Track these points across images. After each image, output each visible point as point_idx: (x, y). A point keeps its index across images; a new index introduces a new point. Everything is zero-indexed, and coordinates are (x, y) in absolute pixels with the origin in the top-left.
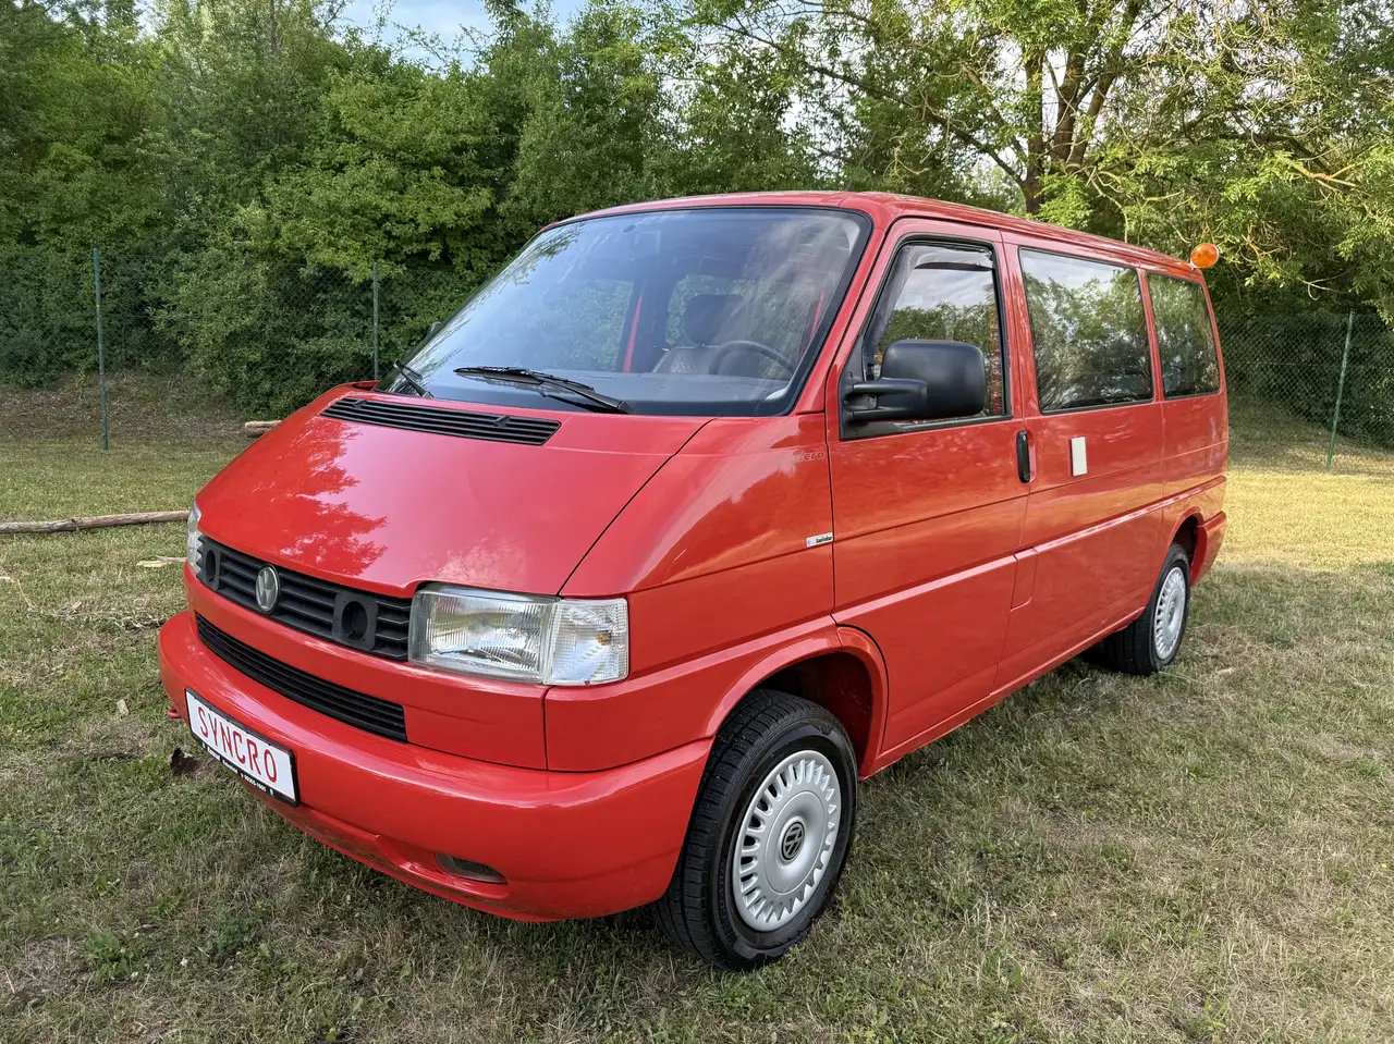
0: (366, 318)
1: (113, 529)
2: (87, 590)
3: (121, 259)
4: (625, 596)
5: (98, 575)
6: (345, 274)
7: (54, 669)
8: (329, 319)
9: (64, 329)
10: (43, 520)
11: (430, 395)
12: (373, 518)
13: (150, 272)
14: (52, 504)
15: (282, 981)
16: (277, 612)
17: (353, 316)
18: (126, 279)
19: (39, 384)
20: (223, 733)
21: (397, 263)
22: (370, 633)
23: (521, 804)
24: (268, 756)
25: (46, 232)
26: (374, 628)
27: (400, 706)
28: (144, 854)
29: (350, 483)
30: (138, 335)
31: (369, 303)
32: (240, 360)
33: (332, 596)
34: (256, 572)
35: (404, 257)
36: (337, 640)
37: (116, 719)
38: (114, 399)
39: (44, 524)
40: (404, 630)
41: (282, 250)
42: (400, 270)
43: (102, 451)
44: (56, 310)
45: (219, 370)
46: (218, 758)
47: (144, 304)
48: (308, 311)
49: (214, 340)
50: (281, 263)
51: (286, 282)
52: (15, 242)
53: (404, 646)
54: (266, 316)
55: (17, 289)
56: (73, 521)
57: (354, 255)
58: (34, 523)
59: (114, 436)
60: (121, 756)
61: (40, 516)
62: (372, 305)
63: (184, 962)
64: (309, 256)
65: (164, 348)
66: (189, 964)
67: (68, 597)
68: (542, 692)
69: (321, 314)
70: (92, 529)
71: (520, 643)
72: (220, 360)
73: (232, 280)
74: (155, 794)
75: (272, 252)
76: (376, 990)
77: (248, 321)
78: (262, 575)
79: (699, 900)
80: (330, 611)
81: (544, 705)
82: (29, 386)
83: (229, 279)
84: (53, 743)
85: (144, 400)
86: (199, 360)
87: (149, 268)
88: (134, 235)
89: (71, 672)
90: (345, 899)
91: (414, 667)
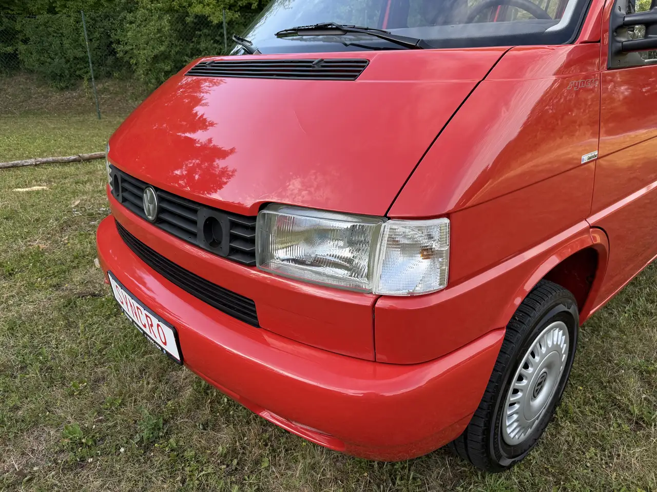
0: (220, 44)
1: (100, 160)
2: (84, 193)
3: (98, 19)
4: (447, 215)
5: (90, 185)
6: (209, 20)
7: (63, 239)
8: (203, 45)
9: (75, 58)
10: (66, 156)
11: (259, 53)
12: (226, 147)
13: (113, 26)
14: (71, 148)
15: (185, 466)
16: (158, 221)
17: (214, 43)
18: (102, 30)
19: (67, 87)
20: (131, 306)
21: (235, 11)
22: (225, 244)
23: (351, 392)
24: (159, 328)
25: (60, 6)
26: (228, 238)
27: (252, 300)
28: (103, 363)
29: (212, 124)
30: (110, 60)
31: (222, 35)
32: (161, 70)
33: (195, 211)
34: (142, 190)
35: (239, 8)
36: (201, 246)
37: (93, 271)
38: (103, 94)
39: (66, 158)
40: (252, 241)
41: (177, 7)
42: (237, 15)
43: (98, 120)
44: (70, 49)
45: (151, 76)
46: (131, 320)
47: (112, 43)
48: (193, 42)
49: (147, 60)
50: (176, 16)
51: (180, 26)
52: (46, 13)
53: (252, 254)
54: (171, 45)
55: (51, 38)
56: (79, 156)
57: (213, 8)
58: (60, 158)
59: (103, 112)
60: (94, 295)
61: (65, 154)
62: (223, 35)
63: (122, 450)
64: (190, 10)
65: (124, 66)
66: (125, 451)
67: (74, 197)
68: (372, 300)
69: (199, 43)
70: (89, 160)
71: (346, 253)
72: (150, 70)
73: (153, 26)
74: (111, 320)
75: (171, 10)
76: (246, 477)
77: (162, 48)
78: (146, 193)
79: (480, 437)
80: (194, 223)
81: (373, 312)
82: (62, 89)
83: (151, 26)
84: (57, 287)
85: (116, 94)
86: (140, 72)
87: (112, 23)
88: (103, 6)
89: (71, 241)
90: (223, 400)
91: (260, 271)
